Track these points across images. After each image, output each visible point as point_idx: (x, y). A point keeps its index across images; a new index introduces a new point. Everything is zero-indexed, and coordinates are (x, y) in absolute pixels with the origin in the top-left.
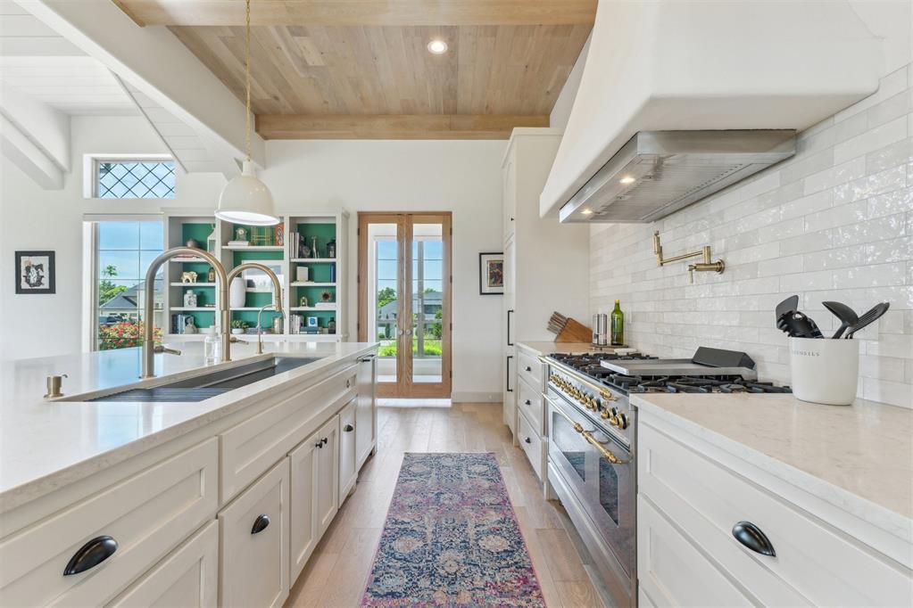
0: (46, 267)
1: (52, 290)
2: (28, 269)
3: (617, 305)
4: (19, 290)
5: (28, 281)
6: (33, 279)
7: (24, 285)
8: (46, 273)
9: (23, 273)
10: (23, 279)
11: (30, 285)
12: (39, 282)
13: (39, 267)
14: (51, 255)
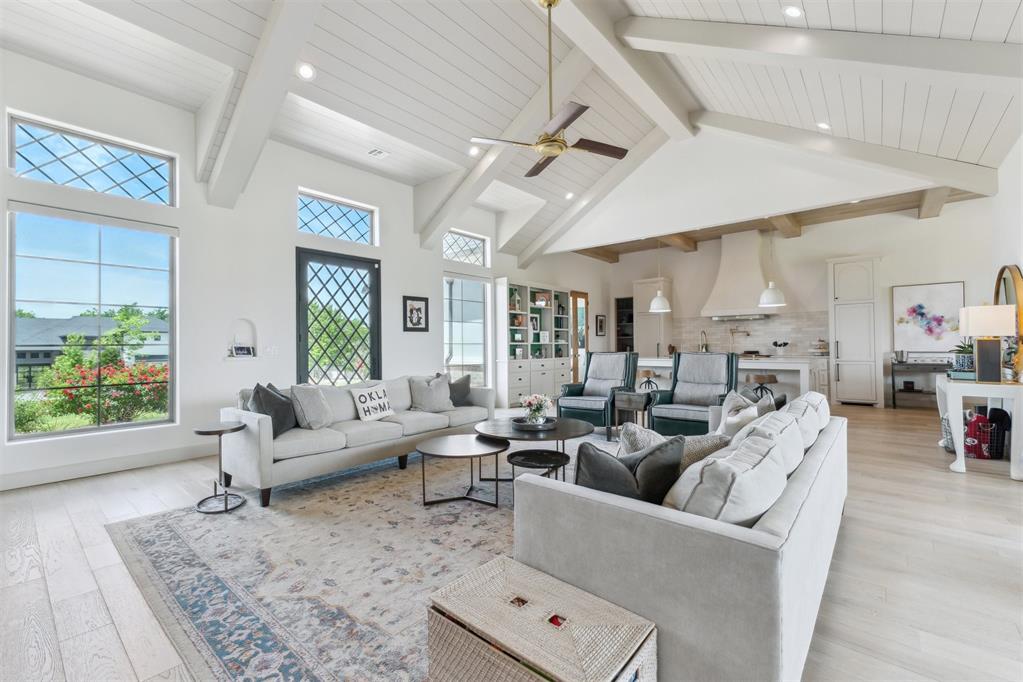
0: (423, 311)
1: (426, 329)
2: (411, 311)
4: (406, 329)
5: (411, 321)
6: (415, 320)
7: (409, 325)
8: (423, 315)
9: (408, 314)
10: (408, 319)
11: (414, 324)
12: (419, 322)
13: (419, 310)
14: (426, 300)
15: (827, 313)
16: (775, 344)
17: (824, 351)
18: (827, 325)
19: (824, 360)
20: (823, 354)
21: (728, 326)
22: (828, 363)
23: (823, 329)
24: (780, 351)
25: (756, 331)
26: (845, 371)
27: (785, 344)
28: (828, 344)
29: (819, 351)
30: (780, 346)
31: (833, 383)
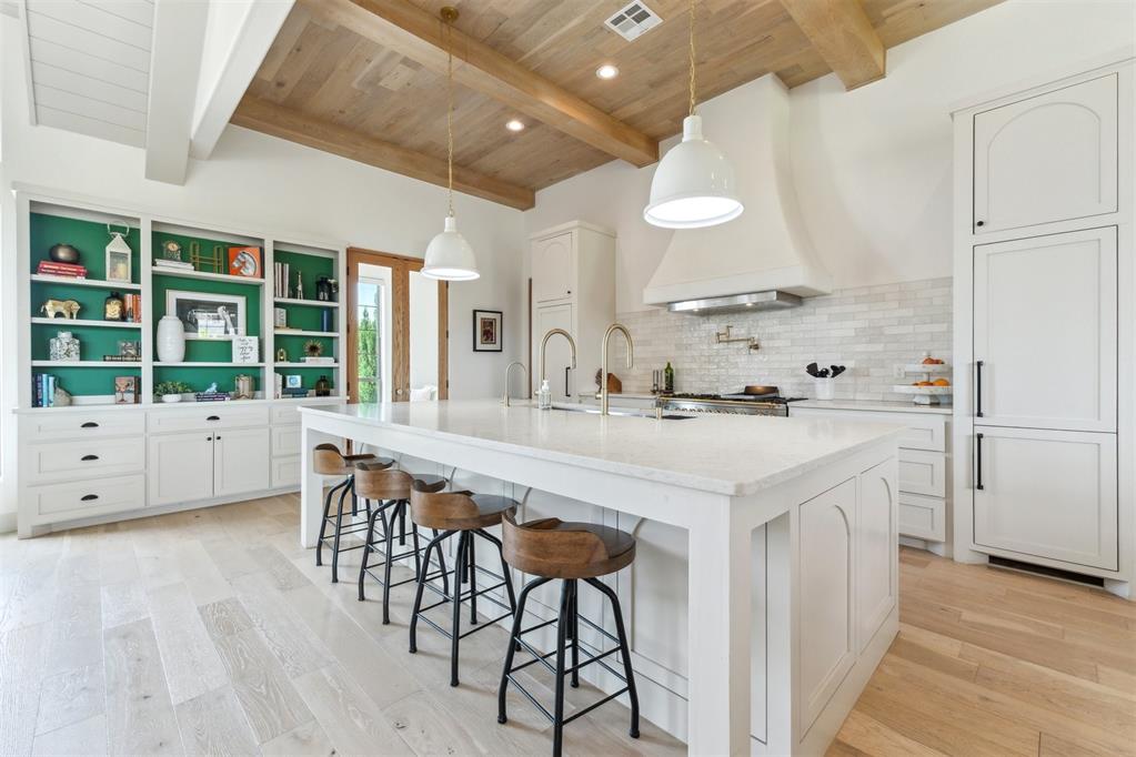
3: (669, 364)
15: (949, 282)
16: (812, 370)
17: (939, 390)
18: (948, 317)
19: (936, 419)
20: (935, 403)
21: (714, 326)
22: (948, 428)
23: (937, 328)
24: (824, 387)
25: (771, 337)
26: (1002, 459)
27: (837, 370)
28: (950, 371)
29: (926, 390)
30: (824, 374)
31: (962, 493)
